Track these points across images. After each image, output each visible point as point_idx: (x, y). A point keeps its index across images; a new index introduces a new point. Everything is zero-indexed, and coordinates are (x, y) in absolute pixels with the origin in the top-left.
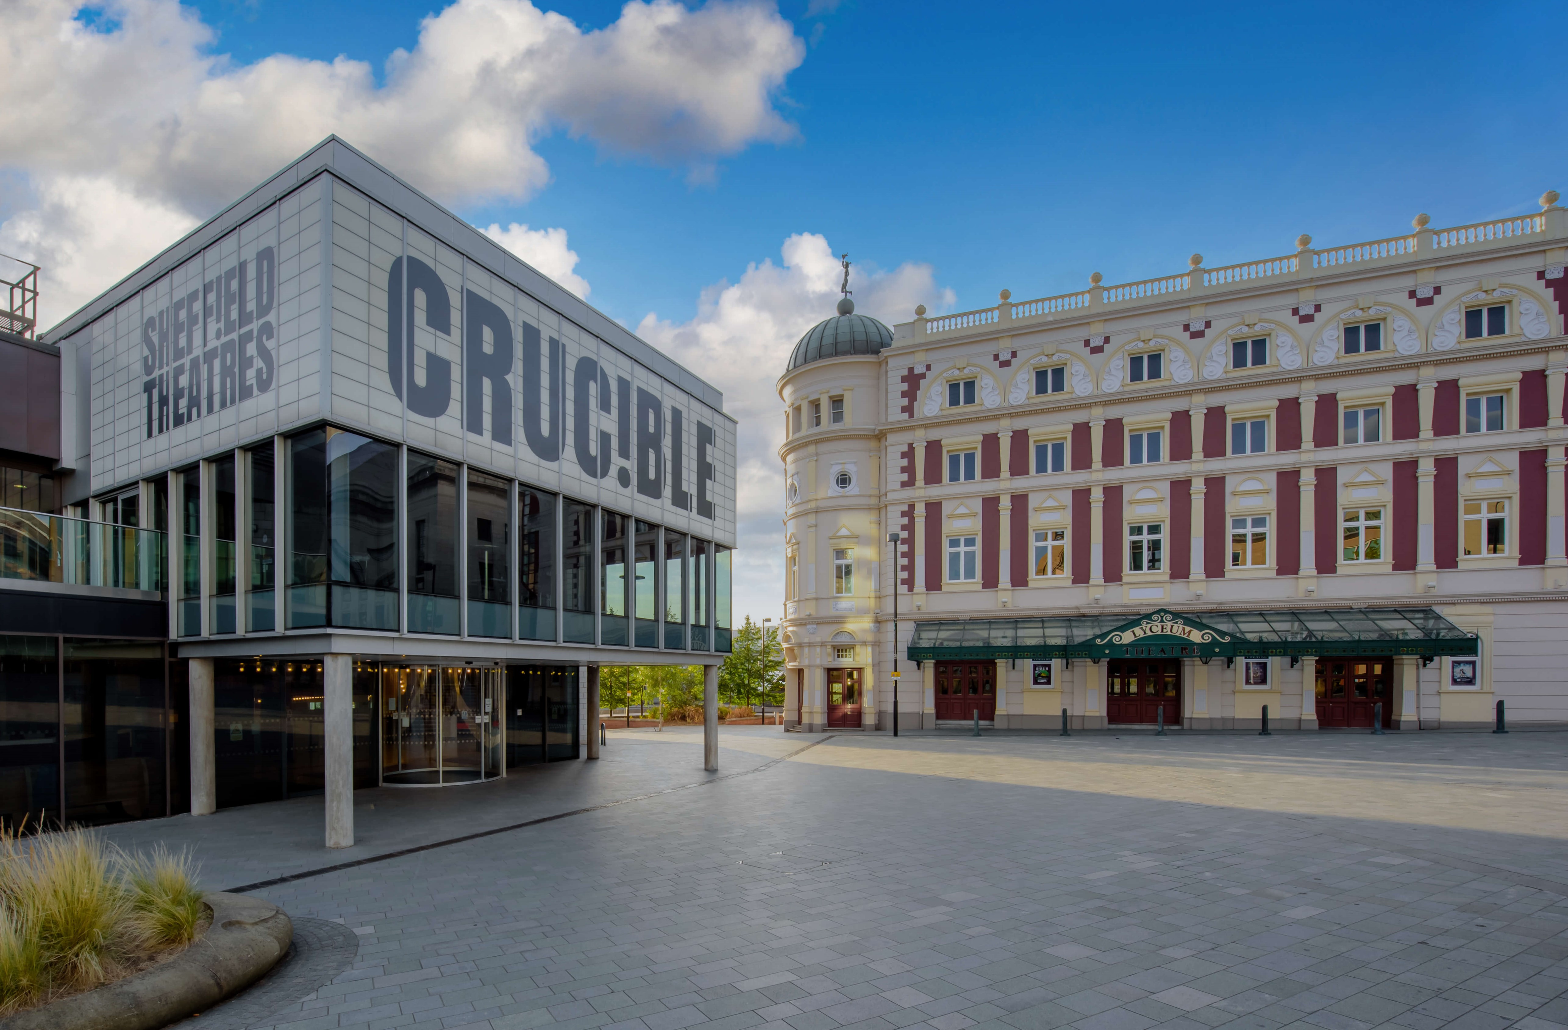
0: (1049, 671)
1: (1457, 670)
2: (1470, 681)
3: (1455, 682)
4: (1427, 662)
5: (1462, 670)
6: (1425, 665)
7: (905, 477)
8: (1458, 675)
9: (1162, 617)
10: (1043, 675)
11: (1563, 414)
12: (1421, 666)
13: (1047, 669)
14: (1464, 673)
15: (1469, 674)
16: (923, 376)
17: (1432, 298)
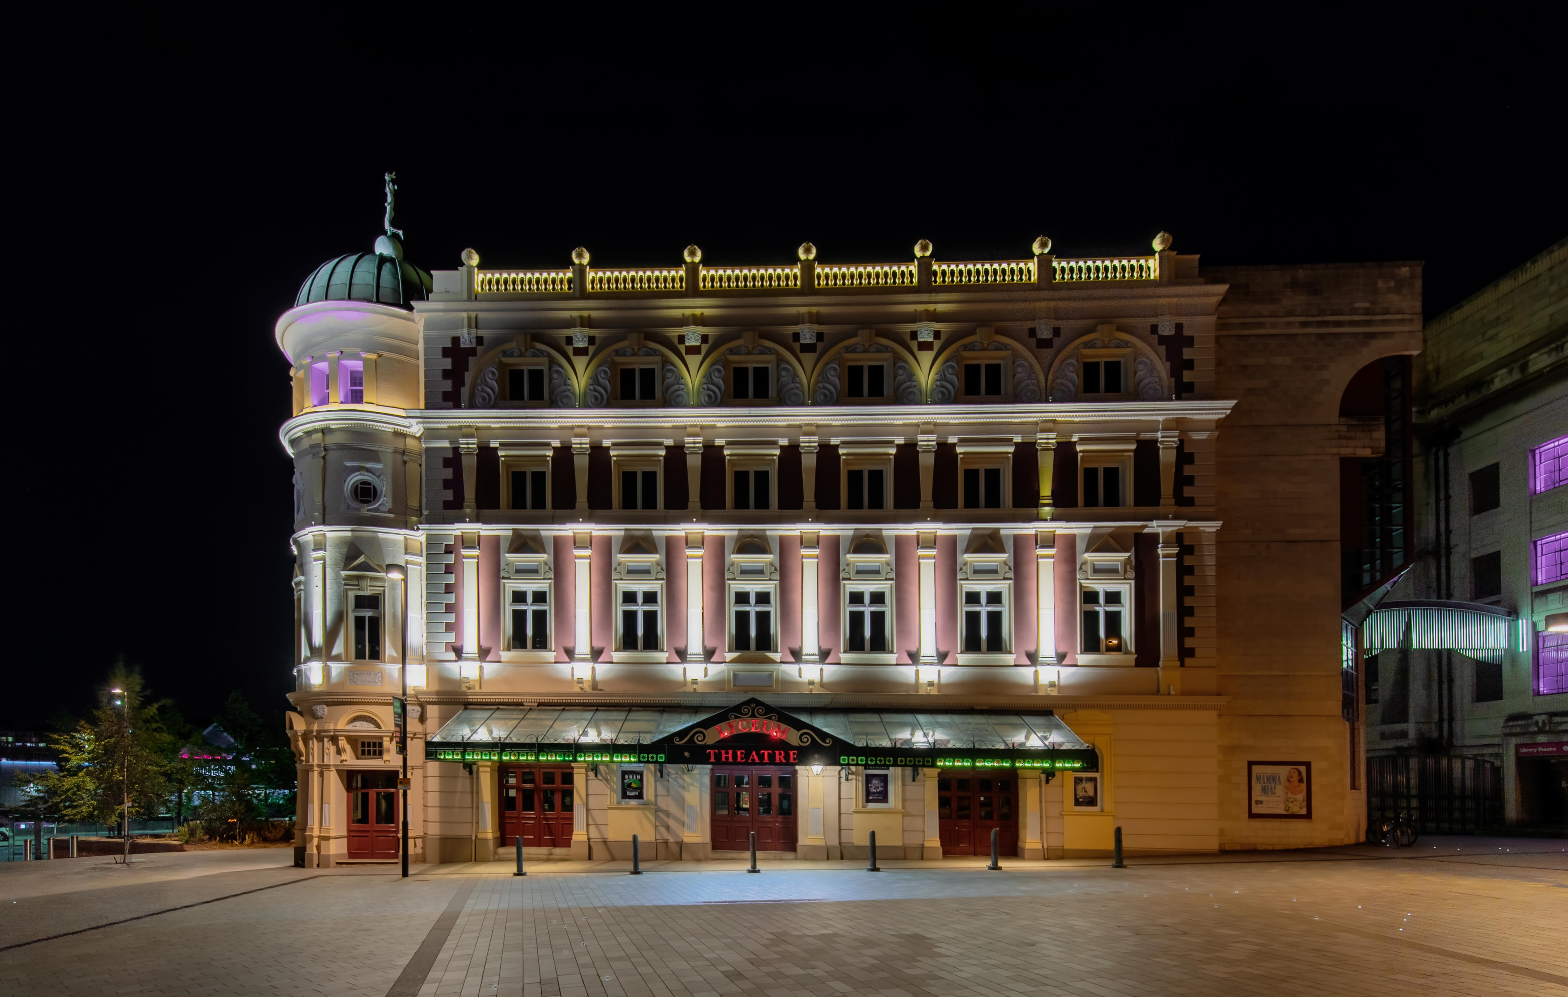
0: (641, 780)
1: (1080, 787)
2: (1091, 801)
3: (1077, 803)
4: (1050, 778)
5: (1084, 788)
6: (1047, 782)
7: (449, 495)
8: (1081, 794)
9: (753, 710)
10: (633, 785)
11: (1174, 494)
12: (1043, 782)
13: (639, 777)
14: (1086, 792)
15: (1091, 793)
16: (472, 352)
17: (1051, 340)
